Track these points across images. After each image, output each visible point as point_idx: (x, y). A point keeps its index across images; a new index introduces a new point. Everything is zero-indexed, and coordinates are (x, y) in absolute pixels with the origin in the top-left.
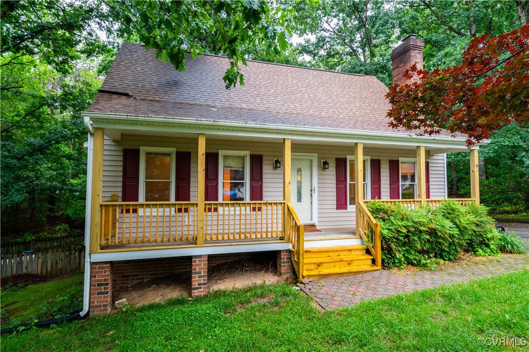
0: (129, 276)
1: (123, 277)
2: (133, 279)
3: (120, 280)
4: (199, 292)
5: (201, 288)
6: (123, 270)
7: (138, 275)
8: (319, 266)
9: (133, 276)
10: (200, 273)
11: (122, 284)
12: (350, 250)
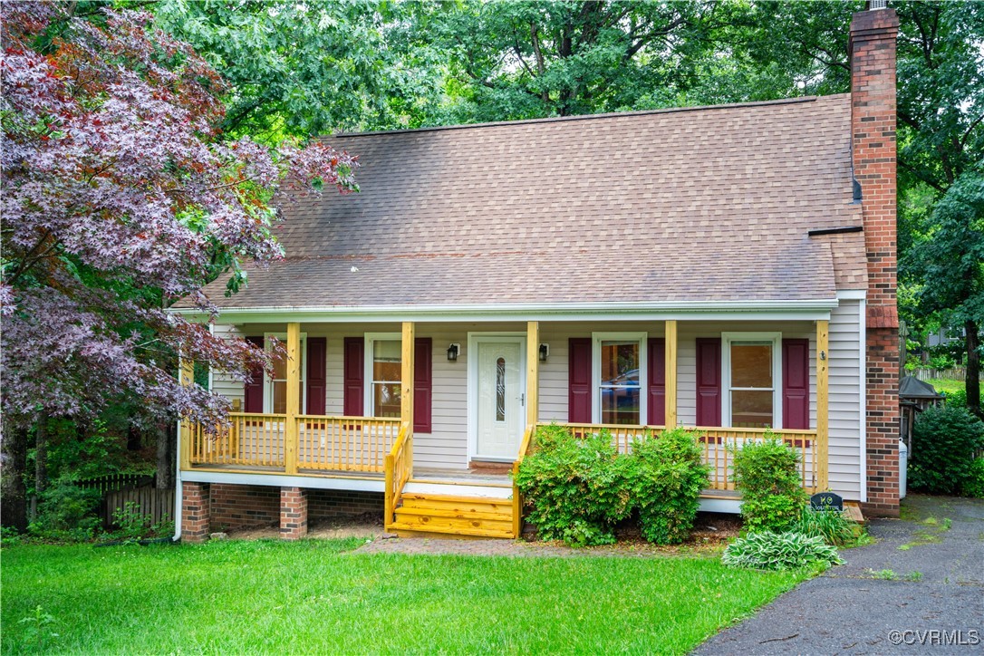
0: (254, 513)
1: (249, 512)
2: (259, 518)
3: (246, 517)
4: (288, 535)
5: (290, 530)
6: (248, 503)
7: (265, 513)
8: (426, 520)
9: (259, 513)
10: (289, 510)
11: (248, 522)
12: (494, 505)
